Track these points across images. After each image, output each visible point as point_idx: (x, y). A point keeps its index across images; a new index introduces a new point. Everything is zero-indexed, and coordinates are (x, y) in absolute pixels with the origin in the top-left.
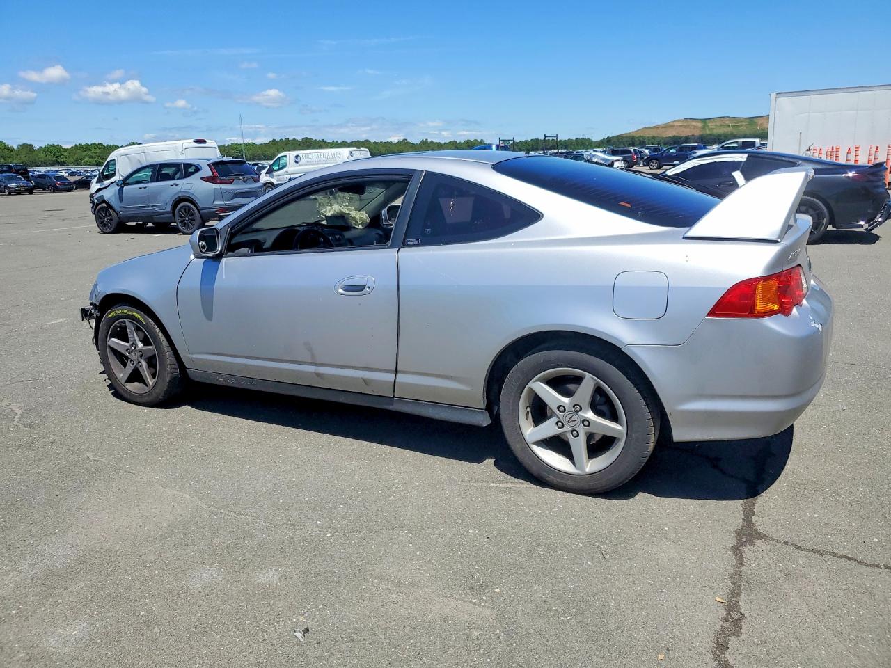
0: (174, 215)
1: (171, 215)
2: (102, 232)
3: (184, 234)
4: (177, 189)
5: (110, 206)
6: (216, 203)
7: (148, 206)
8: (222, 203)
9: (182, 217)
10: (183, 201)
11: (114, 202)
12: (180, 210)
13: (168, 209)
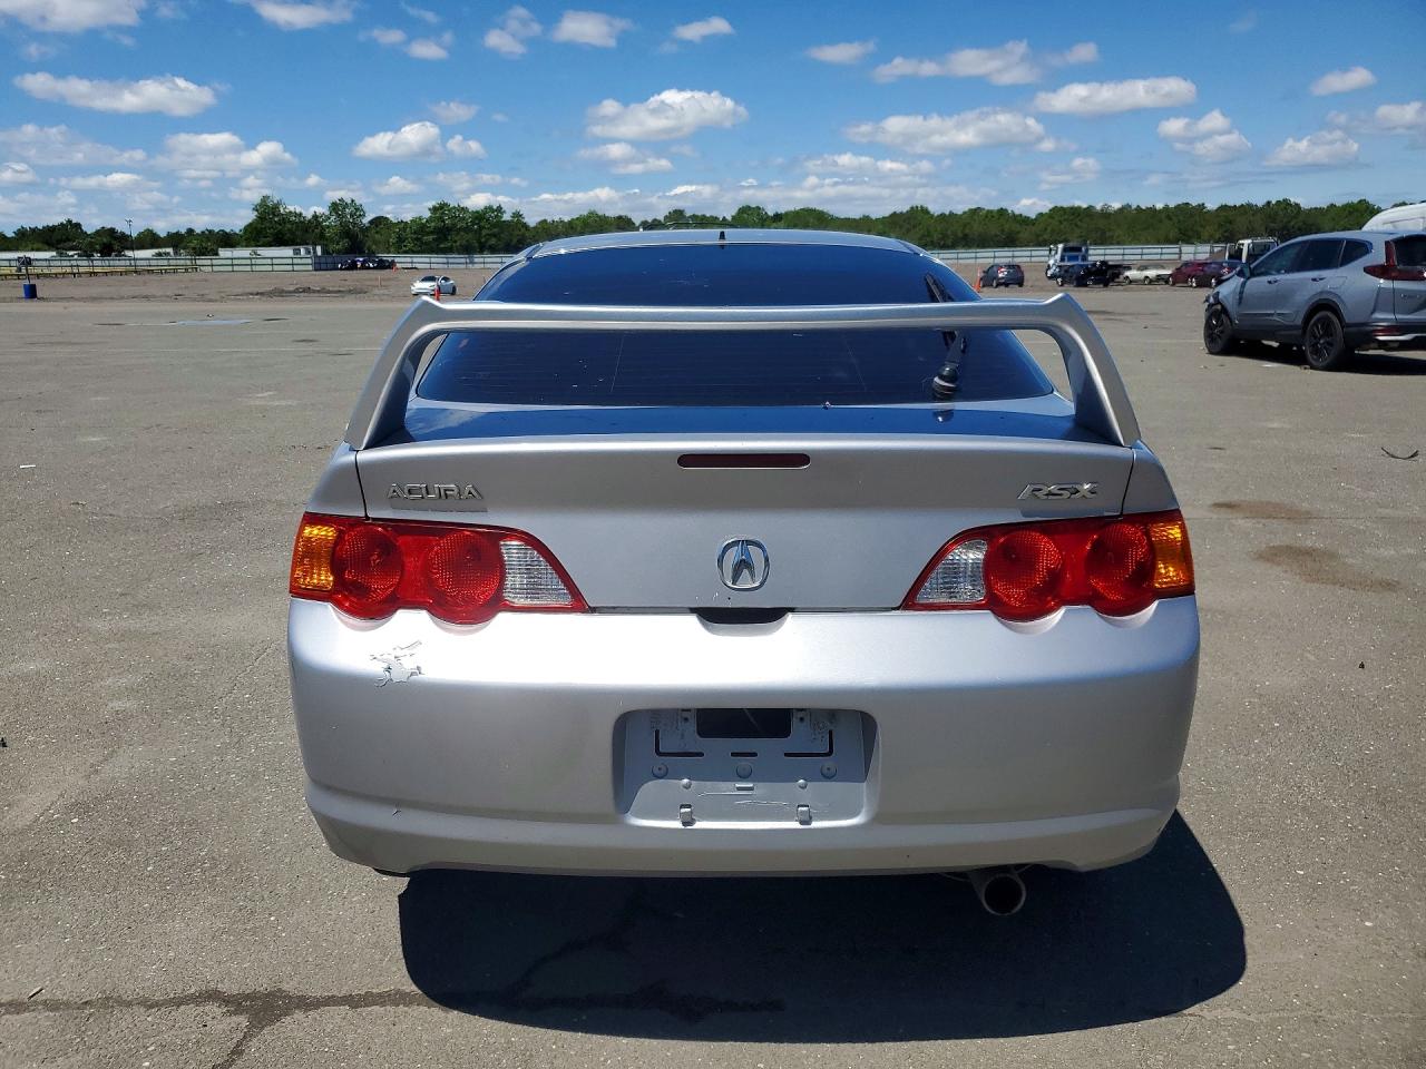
0: (1304, 332)
1: (1300, 331)
2: (1211, 353)
3: (1313, 368)
4: (1318, 286)
5: (1224, 310)
6: (1378, 315)
7: (1272, 315)
8: (1392, 316)
9: (1315, 337)
10: (1324, 308)
11: (1230, 304)
12: (1315, 324)
13: (1299, 321)
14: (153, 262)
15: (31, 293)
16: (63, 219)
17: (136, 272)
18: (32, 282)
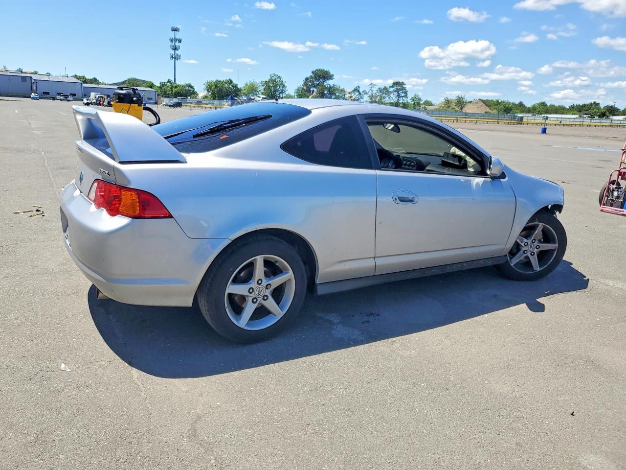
14: (622, 122)
15: (544, 131)
16: (592, 101)
17: (610, 126)
18: (546, 127)
